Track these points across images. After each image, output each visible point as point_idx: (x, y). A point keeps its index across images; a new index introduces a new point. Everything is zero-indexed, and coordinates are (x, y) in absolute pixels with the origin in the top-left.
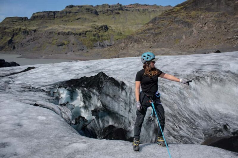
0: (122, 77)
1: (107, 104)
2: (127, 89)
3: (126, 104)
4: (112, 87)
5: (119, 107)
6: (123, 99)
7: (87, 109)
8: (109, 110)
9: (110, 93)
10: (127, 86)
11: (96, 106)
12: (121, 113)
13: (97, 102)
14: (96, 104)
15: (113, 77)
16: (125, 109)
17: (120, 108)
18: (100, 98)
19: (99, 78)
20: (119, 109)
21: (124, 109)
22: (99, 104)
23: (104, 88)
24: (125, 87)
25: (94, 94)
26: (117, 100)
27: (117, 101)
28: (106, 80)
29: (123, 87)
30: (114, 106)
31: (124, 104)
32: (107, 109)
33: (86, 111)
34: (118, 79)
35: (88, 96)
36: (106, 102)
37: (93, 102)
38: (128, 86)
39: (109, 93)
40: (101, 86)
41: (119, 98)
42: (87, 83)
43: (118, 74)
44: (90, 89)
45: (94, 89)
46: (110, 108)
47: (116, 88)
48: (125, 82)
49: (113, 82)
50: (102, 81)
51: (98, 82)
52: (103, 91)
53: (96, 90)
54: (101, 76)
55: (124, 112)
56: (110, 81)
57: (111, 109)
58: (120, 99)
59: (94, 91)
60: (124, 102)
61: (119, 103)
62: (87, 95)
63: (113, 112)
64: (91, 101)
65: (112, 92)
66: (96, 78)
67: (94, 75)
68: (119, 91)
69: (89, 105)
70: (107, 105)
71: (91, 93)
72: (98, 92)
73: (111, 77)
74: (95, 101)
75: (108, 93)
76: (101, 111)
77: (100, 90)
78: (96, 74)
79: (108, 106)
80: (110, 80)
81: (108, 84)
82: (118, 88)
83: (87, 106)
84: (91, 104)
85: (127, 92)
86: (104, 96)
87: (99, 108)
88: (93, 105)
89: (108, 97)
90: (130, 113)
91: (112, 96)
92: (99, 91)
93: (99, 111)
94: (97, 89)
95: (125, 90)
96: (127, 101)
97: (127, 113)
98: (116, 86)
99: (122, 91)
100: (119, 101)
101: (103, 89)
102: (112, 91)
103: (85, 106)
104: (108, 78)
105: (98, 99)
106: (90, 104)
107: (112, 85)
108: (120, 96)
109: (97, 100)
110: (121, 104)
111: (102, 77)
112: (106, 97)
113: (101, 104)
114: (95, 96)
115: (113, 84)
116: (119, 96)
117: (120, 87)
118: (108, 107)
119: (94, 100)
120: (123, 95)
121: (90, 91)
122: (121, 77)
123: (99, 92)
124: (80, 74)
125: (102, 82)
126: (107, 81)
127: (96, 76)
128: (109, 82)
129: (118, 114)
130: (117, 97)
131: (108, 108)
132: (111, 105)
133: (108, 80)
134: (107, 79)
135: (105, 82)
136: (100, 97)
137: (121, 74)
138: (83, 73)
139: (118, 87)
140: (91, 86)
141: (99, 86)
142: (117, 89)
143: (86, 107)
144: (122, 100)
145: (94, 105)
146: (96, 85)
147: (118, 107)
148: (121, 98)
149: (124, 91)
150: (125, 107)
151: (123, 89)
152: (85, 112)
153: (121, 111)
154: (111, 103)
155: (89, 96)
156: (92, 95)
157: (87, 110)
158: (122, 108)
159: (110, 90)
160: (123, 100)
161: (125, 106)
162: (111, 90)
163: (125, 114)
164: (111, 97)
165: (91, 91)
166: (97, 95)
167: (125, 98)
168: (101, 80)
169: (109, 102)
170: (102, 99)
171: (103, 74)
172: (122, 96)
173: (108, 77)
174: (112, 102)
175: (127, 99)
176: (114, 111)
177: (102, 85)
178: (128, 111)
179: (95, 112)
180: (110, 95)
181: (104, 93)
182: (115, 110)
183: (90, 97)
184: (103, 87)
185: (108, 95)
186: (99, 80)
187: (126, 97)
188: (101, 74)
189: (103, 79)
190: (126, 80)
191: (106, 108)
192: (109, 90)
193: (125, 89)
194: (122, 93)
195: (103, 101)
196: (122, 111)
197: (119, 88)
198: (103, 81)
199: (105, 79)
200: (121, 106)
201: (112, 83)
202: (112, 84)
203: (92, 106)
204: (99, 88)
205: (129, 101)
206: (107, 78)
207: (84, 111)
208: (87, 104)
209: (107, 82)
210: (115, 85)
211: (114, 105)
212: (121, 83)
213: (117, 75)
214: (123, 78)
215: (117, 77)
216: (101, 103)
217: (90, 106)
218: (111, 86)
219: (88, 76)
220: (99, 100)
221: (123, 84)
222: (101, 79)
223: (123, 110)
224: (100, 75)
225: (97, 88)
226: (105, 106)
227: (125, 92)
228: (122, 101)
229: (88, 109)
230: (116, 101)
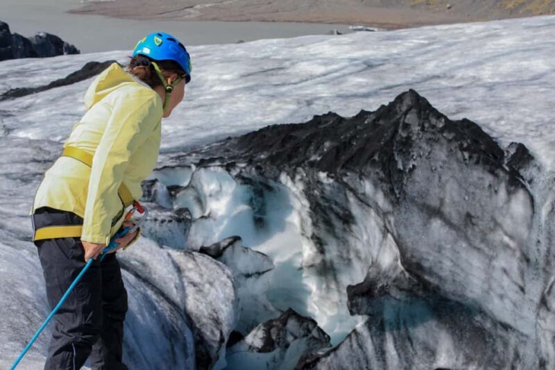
0: (529, 120)
1: (429, 258)
2: (541, 185)
3: (524, 265)
4: (461, 170)
5: (489, 279)
6: (511, 237)
7: (330, 277)
8: (438, 288)
9: (447, 200)
10: (539, 169)
11: (375, 264)
12: (500, 309)
13: (381, 245)
14: (375, 253)
15: (479, 116)
16: (522, 289)
17: (494, 285)
18: (392, 227)
19: (396, 124)
20: (490, 288)
21: (516, 288)
22: (388, 258)
23: (419, 175)
24: (527, 173)
25: (363, 201)
26: (483, 240)
27: (482, 246)
28: (429, 136)
29: (522, 172)
30: (462, 270)
31: (514, 264)
32: (426, 286)
33: (328, 288)
34: (503, 129)
35: (337, 214)
36: (423, 249)
37: (359, 246)
38: (548, 169)
39: (442, 201)
40: (400, 166)
41: (492, 230)
42: (335, 144)
43: (507, 104)
44: (345, 179)
45: (367, 177)
46: (440, 278)
47: (478, 175)
48: (536, 146)
49: (465, 145)
50: (408, 138)
51: (390, 143)
52: (411, 189)
53: (375, 185)
54: (406, 113)
55: (515, 304)
56: (450, 141)
57: (448, 287)
58: (499, 237)
59: (367, 187)
60: (518, 254)
61: (491, 258)
62: (332, 209)
63: (459, 304)
64: (352, 240)
65: (457, 199)
66: (381, 122)
67: (373, 105)
68: (496, 192)
69: (341, 257)
70: (426, 265)
71: (352, 199)
72: (386, 195)
73: (465, 120)
74: (368, 242)
75: (434, 203)
76: (394, 292)
77: (394, 182)
78: (386, 102)
79: (435, 270)
80: (451, 136)
81: (441, 153)
82: (489, 179)
83: (332, 262)
84: (352, 256)
85: (537, 199)
86: (416, 218)
87: (387, 277)
88: (359, 258)
89: (436, 224)
90: (543, 313)
91: (455, 219)
92: (392, 190)
93: (384, 291)
94: (382, 180)
95: (527, 190)
96: (533, 248)
97: (529, 313)
98: (480, 168)
99: (509, 193)
100: (491, 246)
101: (414, 182)
102: (455, 194)
103: (324, 261)
104: (441, 125)
105: (385, 231)
106: (348, 252)
107: (458, 160)
108: (500, 220)
109: (378, 236)
110: (502, 261)
111: (411, 118)
112: (426, 224)
113: (396, 260)
114: (373, 213)
115: (466, 155)
116: (493, 219)
117: (502, 174)
118: (431, 273)
119: (365, 237)
120: (512, 217)
121: (346, 185)
122: (519, 122)
123: (390, 193)
124: (317, 99)
125: (407, 143)
126: (437, 141)
127: (385, 112)
128: (443, 141)
129: (482, 312)
130: (482, 224)
131: (433, 280)
132: (447, 264)
133: (442, 131)
134: (434, 127)
135: (424, 145)
136: (392, 219)
137: (525, 106)
138: (339, 96)
139: (492, 172)
140: (350, 164)
141: (392, 160)
142: (487, 184)
143: (326, 270)
144: (506, 239)
145: (366, 260)
146: (376, 158)
147: (483, 276)
148: (506, 234)
149: (521, 196)
150: (520, 282)
151: (515, 182)
152: (323, 292)
153: (502, 297)
154: (448, 253)
155: (341, 212)
156: (355, 210)
157: (333, 286)
158: (506, 282)
159: (448, 187)
160: (512, 244)
161: (522, 274)
162: (455, 186)
163: (522, 318)
164: (448, 223)
165: (351, 190)
166: (378, 210)
167: (523, 231)
168: (404, 135)
169: (440, 249)
170: (403, 232)
171: (421, 106)
172: (507, 223)
173: (439, 116)
174: (455, 252)
175: (534, 237)
176: (463, 296)
177: (407, 155)
178: (537, 299)
179: (363, 295)
180: (447, 210)
181: (413, 201)
182: (470, 295)
183: (348, 219)
184: (411, 171)
185: (434, 212)
186: (396, 131)
187: (530, 227)
188: (408, 101)
189: (416, 129)
190: (541, 135)
191: (418, 277)
192: (442, 186)
193: (530, 182)
194: (508, 201)
195: (409, 242)
196: (506, 301)
197: (496, 176)
198: (414, 137)
199: (423, 129)
200: (497, 274)
201: (462, 149)
202: (459, 154)
203: (357, 265)
204: (389, 176)
205: (543, 248)
206: (433, 121)
207: (319, 288)
208: (333, 252)
209: (437, 147)
210: (477, 163)
211: (464, 265)
212: (513, 151)
213: (504, 111)
214: (528, 124)
215: (501, 118)
216: (397, 251)
217: (349, 262)
218: (455, 165)
219: (348, 111)
220: (389, 236)
221: (523, 155)
222: (406, 126)
223: (513, 294)
224: (404, 108)
225: (382, 175)
226: (419, 266)
227: (528, 201)
228: (507, 246)
229: (335, 279)
230: (477, 243)
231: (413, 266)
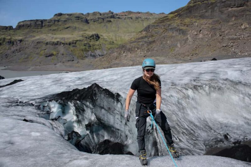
0: (117, 88)
1: (102, 117)
2: (123, 101)
3: (121, 117)
4: (107, 99)
5: (114, 120)
6: (118, 112)
7: (80, 123)
8: (104, 123)
9: (105, 105)
10: (122, 97)
11: (90, 119)
12: (117, 126)
13: (91, 115)
14: (90, 117)
15: (107, 88)
16: (121, 122)
17: (116, 121)
19: (93, 90)
20: (115, 122)
21: (120, 122)
22: (93, 118)
23: (99, 100)
24: (120, 99)
25: (87, 107)
26: (113, 113)
27: (112, 114)
28: (100, 92)
29: (119, 98)
30: (109, 119)
31: (119, 117)
32: (101, 123)
33: (80, 125)
35: (81, 110)
36: (101, 115)
37: (86, 116)
39: (104, 105)
40: (94, 99)
41: (114, 110)
42: (80, 95)
43: (112, 85)
44: (83, 102)
45: (88, 101)
46: (104, 121)
47: (110, 100)
48: (120, 93)
49: (107, 94)
50: (96, 93)
51: (92, 94)
52: (97, 103)
53: (90, 103)
54: (95, 88)
55: (120, 125)
56: (104, 93)
57: (106, 123)
58: (116, 112)
59: (88, 103)
60: (120, 115)
61: (114, 116)
63: (108, 126)
64: (84, 115)
65: (107, 105)
66: (89, 90)
67: (86, 87)
68: (114, 103)
69: (82, 118)
70: (101, 119)
71: (84, 106)
72: (92, 105)
73: (106, 89)
74: (88, 115)
75: (102, 106)
76: (95, 125)
77: (94, 102)
78: (90, 86)
79: (103, 119)
80: (104, 92)
81: (103, 96)
82: (113, 100)
83: (80, 120)
84: (85, 118)
85: (123, 104)
86: (99, 109)
87: (93, 122)
89: (103, 110)
90: (126, 126)
91: (107, 109)
92: (93, 104)
93: (93, 125)
94: (91, 102)
95: (121, 102)
97: (123, 126)
99: (117, 103)
101: (97, 102)
102: (106, 104)
103: (78, 120)
104: (102, 90)
105: (92, 112)
106: (84, 118)
108: (116, 108)
109: (90, 113)
110: (117, 116)
111: (96, 89)
112: (101, 110)
113: (95, 118)
114: (89, 109)
115: (108, 96)
116: (114, 108)
117: (115, 99)
118: (103, 120)
119: (88, 114)
120: (118, 108)
121: (83, 103)
122: (116, 89)
123: (93, 105)
125: (95, 94)
127: (89, 88)
129: (113, 127)
130: (112, 109)
132: (106, 118)
133: (102, 91)
134: (100, 90)
135: (99, 94)
136: (94, 110)
138: (76, 85)
139: (113, 99)
140: (84, 99)
141: (93, 98)
142: (112, 101)
143: (79, 122)
144: (117, 112)
145: (88, 119)
146: (89, 97)
147: (113, 120)
148: (117, 111)
149: (119, 103)
150: (121, 120)
151: (118, 101)
153: (117, 124)
155: (82, 109)
156: (85, 108)
157: (81, 125)
158: (118, 121)
159: (105, 103)
160: (119, 113)
161: (121, 119)
162: (106, 102)
163: (122, 127)
164: (105, 110)
166: (90, 108)
167: (121, 110)
168: (95, 92)
169: (104, 115)
170: (96, 112)
171: (97, 86)
173: (101, 88)
174: (107, 116)
176: (109, 124)
177: (96, 97)
178: (124, 124)
179: (89, 126)
180: (105, 107)
181: (98, 106)
183: (84, 110)
184: (97, 99)
185: (102, 108)
186: (93, 92)
187: (122, 109)
188: (94, 85)
189: (97, 91)
190: (121, 91)
191: (100, 121)
192: (103, 102)
193: (121, 100)
194: (117, 104)
195: (97, 114)
196: (118, 124)
197: (114, 100)
198: (97, 93)
199: (98, 91)
200: (116, 119)
201: (107, 95)
202: (106, 96)
203: (86, 120)
204: (92, 101)
206: (100, 89)
207: (77, 125)
208: (80, 117)
209: (102, 94)
210: (110, 97)
212: (116, 94)
213: (112, 87)
214: (117, 89)
216: (95, 116)
217: (84, 119)
218: (106, 98)
219: (80, 88)
220: (93, 113)
221: (118, 95)
222: (95, 90)
223: (120, 123)
224: (94, 87)
225: (91, 101)
226: (100, 119)
227: (121, 104)
228: (118, 113)
230: (111, 113)
231: (99, 119)
